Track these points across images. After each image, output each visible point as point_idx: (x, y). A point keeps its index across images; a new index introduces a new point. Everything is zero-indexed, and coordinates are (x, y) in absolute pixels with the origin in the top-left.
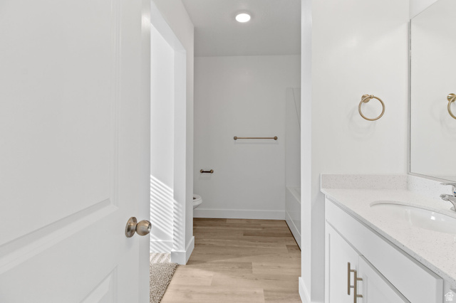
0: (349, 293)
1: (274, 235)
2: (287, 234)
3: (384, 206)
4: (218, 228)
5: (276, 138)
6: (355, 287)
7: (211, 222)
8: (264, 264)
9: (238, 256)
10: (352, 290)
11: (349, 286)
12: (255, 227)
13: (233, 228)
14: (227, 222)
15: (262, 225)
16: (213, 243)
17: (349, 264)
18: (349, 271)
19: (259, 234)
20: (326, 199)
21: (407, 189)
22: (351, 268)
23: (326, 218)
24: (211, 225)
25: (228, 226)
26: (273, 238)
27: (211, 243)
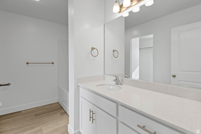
0: (90, 121)
1: (53, 111)
2: (60, 108)
3: (99, 86)
4: (16, 118)
5: (53, 63)
6: (92, 117)
7: (9, 116)
8: (49, 126)
9: (33, 128)
10: (91, 119)
11: (90, 118)
12: (41, 110)
13: (27, 115)
14: (22, 112)
15: (46, 108)
16: (13, 128)
17: (90, 110)
18: (90, 112)
19: (45, 113)
20: (80, 87)
21: (104, 79)
22: (91, 111)
23: (80, 95)
24: (10, 118)
25: (23, 115)
26: (53, 112)
27: (12, 128)
